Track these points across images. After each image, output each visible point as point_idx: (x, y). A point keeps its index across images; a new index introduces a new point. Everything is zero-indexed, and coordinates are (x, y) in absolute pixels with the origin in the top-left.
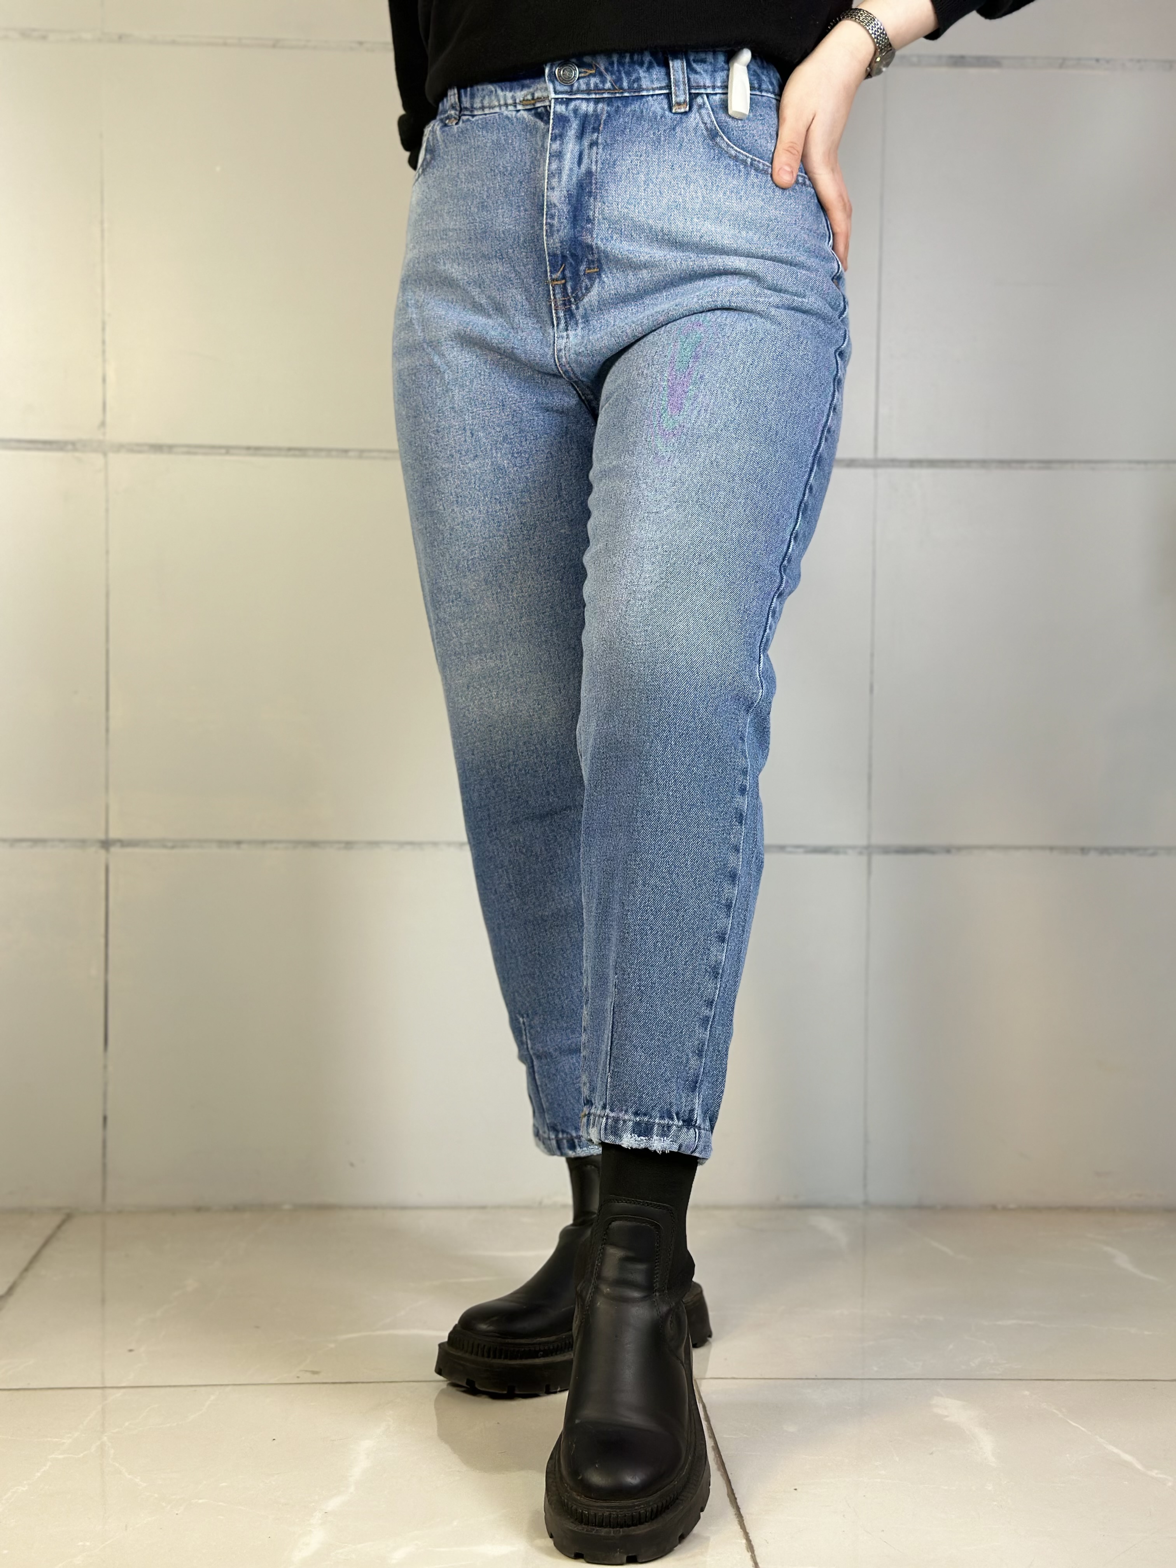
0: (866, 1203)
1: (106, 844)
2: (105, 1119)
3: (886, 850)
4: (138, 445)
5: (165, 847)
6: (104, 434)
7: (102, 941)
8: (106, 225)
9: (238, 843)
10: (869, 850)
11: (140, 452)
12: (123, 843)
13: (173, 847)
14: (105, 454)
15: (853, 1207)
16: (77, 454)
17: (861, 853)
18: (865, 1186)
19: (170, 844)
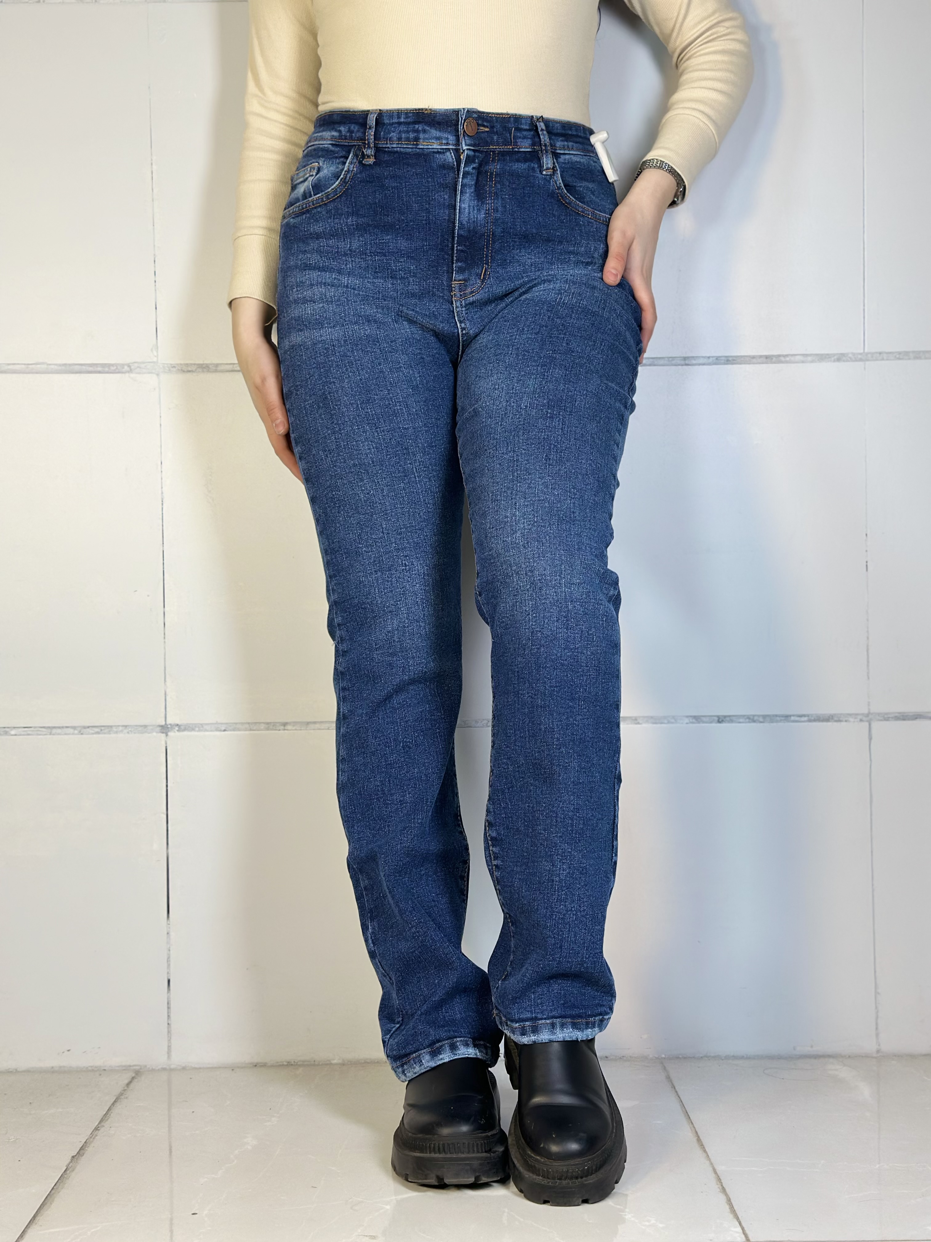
0: (878, 1051)
1: (165, 729)
2: (169, 981)
3: (885, 717)
4: (187, 365)
5: (218, 730)
6: (157, 356)
7: (165, 816)
8: (154, 167)
9: (285, 724)
10: (868, 718)
11: (189, 371)
12: (180, 728)
13: (225, 730)
14: (158, 375)
15: (867, 1056)
16: (132, 375)
17: (861, 720)
18: (877, 1035)
19: (223, 728)
